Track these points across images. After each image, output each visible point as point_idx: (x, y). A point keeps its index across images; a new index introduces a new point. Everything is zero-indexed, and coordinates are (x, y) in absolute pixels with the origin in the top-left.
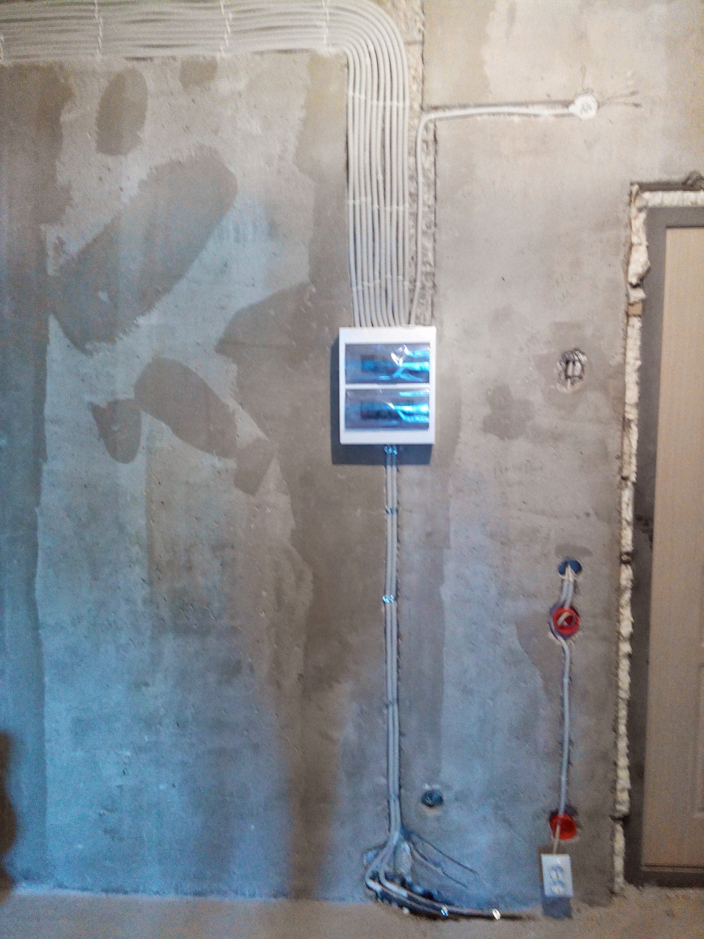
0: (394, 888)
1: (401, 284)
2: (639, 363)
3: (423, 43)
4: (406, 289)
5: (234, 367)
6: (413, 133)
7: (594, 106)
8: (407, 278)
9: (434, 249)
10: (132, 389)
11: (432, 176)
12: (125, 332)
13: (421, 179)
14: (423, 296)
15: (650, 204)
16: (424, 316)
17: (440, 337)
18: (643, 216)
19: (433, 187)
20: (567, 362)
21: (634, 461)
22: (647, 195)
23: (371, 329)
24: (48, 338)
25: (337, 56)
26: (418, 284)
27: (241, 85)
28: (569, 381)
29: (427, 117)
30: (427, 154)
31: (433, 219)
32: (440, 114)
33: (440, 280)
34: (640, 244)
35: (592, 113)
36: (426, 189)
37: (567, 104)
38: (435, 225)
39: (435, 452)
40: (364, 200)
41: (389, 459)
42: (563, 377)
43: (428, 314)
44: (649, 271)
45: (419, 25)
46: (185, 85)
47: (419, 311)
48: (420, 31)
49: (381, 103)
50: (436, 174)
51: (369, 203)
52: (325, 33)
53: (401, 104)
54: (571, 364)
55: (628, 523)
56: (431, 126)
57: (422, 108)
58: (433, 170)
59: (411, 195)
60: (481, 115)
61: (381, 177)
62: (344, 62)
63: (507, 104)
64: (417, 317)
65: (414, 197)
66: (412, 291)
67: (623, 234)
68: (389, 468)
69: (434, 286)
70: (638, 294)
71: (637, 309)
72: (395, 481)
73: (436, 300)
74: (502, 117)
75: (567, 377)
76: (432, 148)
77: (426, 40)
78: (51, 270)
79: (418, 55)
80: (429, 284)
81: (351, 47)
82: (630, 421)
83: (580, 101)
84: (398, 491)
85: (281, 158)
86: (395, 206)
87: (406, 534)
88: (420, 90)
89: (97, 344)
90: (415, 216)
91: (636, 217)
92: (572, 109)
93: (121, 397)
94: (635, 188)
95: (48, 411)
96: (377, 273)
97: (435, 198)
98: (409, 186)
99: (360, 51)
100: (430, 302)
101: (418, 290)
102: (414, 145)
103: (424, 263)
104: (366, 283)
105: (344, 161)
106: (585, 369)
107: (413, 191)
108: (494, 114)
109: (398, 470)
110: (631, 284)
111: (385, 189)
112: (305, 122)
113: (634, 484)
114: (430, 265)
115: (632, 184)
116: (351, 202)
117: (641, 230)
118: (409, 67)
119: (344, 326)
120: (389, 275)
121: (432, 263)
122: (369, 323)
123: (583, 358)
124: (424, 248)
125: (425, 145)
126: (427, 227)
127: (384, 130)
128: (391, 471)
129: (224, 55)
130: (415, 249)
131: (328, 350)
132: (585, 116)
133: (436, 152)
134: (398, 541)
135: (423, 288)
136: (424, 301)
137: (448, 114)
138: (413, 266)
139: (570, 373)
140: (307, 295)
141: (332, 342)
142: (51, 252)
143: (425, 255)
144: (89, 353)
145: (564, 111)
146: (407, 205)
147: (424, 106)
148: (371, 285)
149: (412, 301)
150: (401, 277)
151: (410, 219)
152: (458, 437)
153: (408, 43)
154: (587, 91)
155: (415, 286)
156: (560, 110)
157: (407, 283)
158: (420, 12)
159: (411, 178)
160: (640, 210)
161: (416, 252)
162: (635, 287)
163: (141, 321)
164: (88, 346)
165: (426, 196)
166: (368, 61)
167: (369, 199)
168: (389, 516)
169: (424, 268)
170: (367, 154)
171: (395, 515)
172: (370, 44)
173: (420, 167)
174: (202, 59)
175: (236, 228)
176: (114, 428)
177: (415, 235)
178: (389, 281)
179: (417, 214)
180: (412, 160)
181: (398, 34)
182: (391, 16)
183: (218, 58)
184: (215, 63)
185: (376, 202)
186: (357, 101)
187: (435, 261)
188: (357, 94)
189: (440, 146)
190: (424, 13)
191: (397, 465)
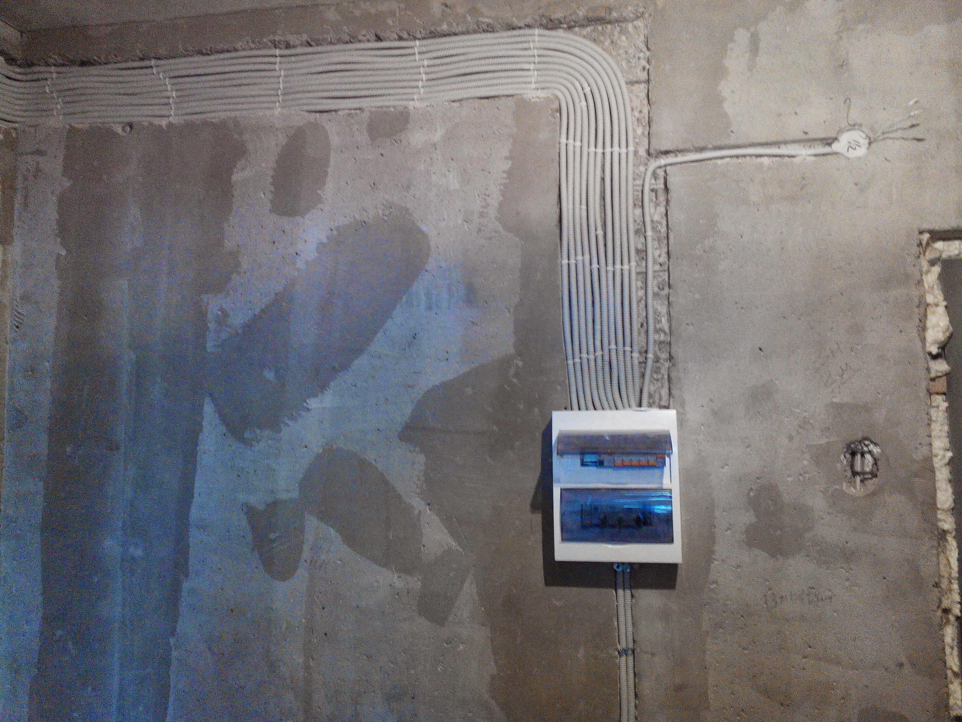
1: (628, 354)
2: (950, 454)
3: (648, 81)
4: (636, 362)
5: (422, 458)
6: (639, 182)
7: (864, 142)
8: (636, 348)
9: (669, 313)
10: (296, 486)
11: (664, 230)
12: (292, 418)
13: (649, 233)
14: (657, 370)
15: (944, 256)
16: (660, 394)
17: (681, 422)
18: (936, 269)
19: (665, 242)
20: (853, 454)
21: (956, 587)
22: (939, 245)
23: (592, 412)
24: (202, 426)
25: (548, 100)
26: (650, 355)
27: (437, 136)
28: (858, 479)
29: (654, 164)
30: (657, 205)
31: (667, 279)
32: (671, 159)
33: (678, 352)
34: (937, 305)
35: (861, 151)
36: (656, 244)
37: (829, 142)
38: (670, 286)
39: (681, 573)
40: (581, 259)
41: (620, 580)
42: (849, 474)
43: (664, 392)
44: (950, 337)
45: (644, 63)
46: (373, 138)
47: (652, 388)
48: (644, 69)
49: (600, 150)
50: (667, 225)
51: (587, 262)
52: (534, 76)
53: (624, 150)
54: (858, 457)
55: (955, 674)
56: (661, 173)
57: (649, 154)
58: (664, 223)
59: (638, 251)
60: (722, 158)
61: (600, 232)
62: (556, 106)
63: (752, 145)
64: (650, 396)
65: (642, 253)
66: (643, 363)
67: (915, 293)
68: (620, 592)
69: (671, 358)
70: (940, 367)
71: (941, 385)
72: (629, 609)
73: (673, 375)
74: (748, 158)
75: (855, 474)
76: (662, 198)
77: (652, 77)
78: (210, 347)
79: (643, 95)
80: (664, 356)
81: (565, 90)
82: (945, 532)
83: (845, 138)
84: (634, 624)
85: (481, 215)
86: (618, 266)
87: (646, 686)
88: (647, 133)
89: (258, 431)
90: (644, 275)
91: (928, 272)
92: (836, 147)
93: (284, 496)
94: (926, 236)
95: (195, 513)
96: (598, 343)
97: (668, 253)
98: (635, 242)
100: (666, 377)
101: (650, 363)
102: (640, 194)
103: (658, 331)
104: (584, 355)
105: (557, 216)
106: (879, 463)
107: (640, 246)
108: (737, 157)
109: (632, 596)
110: (930, 354)
111: (605, 245)
112: (510, 174)
113: (958, 618)
114: (665, 332)
115: (921, 233)
116: (565, 262)
117: (935, 287)
118: (632, 109)
119: (558, 409)
120: (613, 346)
121: (667, 329)
122: (590, 405)
123: (876, 450)
124: (656, 313)
125: (654, 194)
126: (659, 288)
127: (603, 179)
128: (623, 596)
129: (418, 104)
130: (644, 314)
131: (538, 436)
132: (852, 154)
133: (668, 201)
134: (636, 695)
135: (657, 360)
136: (660, 376)
137: (681, 158)
138: (643, 335)
139: (858, 468)
140: (512, 371)
141: (543, 427)
142: (212, 325)
143: (657, 321)
144: (247, 443)
145: (827, 150)
146: (633, 264)
147: (652, 151)
148: (592, 357)
149: (643, 376)
150: (628, 348)
151: (637, 280)
152: (713, 552)
153: (631, 83)
154: (853, 126)
155: (646, 358)
156: (821, 149)
157: (636, 355)
158: (644, 49)
159: (637, 232)
160: (932, 263)
161: (647, 317)
162: (935, 357)
163: (313, 403)
164: (247, 435)
165: (657, 253)
166: (584, 103)
167: (587, 257)
168: (623, 658)
169: (656, 337)
170: (584, 207)
171: (631, 658)
172: (585, 85)
173: (648, 219)
174: (392, 109)
175: (428, 294)
176: (272, 536)
177: (644, 298)
178: (613, 353)
179: (646, 273)
180: (638, 211)
181: (619, 74)
182: (610, 54)
183: (411, 108)
184: (408, 113)
185: (595, 260)
186: (571, 149)
187: (670, 327)
188: (571, 141)
189: (673, 195)
190: (648, 49)
191: (631, 588)
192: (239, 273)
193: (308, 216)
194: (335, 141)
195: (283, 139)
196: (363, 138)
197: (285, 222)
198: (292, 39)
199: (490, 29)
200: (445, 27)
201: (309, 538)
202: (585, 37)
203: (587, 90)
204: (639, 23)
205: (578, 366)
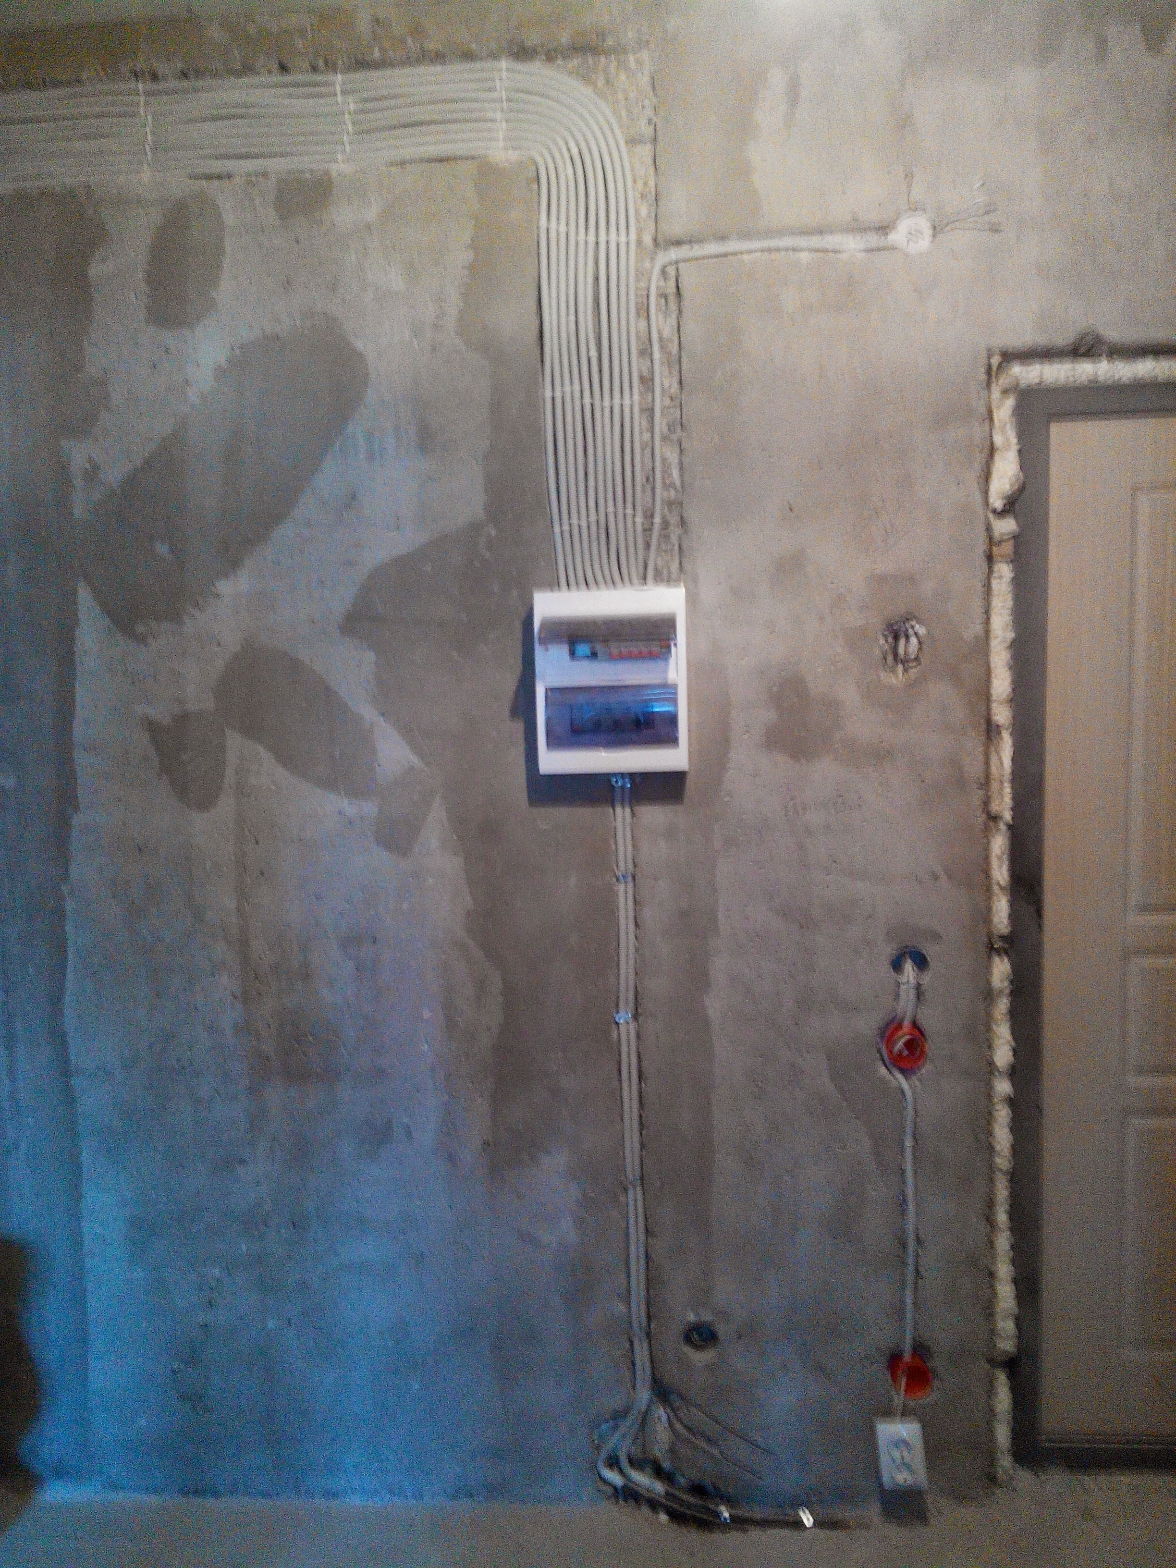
0: (642, 1479)
1: (629, 518)
2: (1011, 635)
3: (655, 140)
4: (639, 528)
5: (370, 657)
6: (643, 285)
7: (928, 232)
8: (639, 510)
9: (681, 464)
10: (211, 695)
11: (674, 349)
12: (196, 605)
13: (657, 355)
14: (665, 538)
15: (1023, 383)
16: (669, 569)
17: (691, 604)
18: (1010, 402)
19: (677, 367)
20: (896, 638)
21: (1007, 790)
22: (1016, 369)
23: (584, 590)
24: (77, 618)
25: (521, 165)
26: (657, 520)
27: (372, 214)
28: (900, 666)
29: (662, 258)
30: (666, 315)
31: (678, 416)
32: (684, 252)
33: (692, 512)
34: (1007, 447)
35: (924, 244)
36: (666, 368)
37: (884, 231)
38: (682, 426)
39: (690, 784)
40: (569, 389)
41: (618, 796)
42: (890, 660)
43: (675, 566)
44: (1022, 489)
45: (649, 112)
46: (282, 217)
47: (659, 561)
48: (650, 121)
49: (591, 239)
50: (680, 343)
51: (577, 395)
52: (501, 130)
53: (623, 237)
54: (902, 640)
55: (1002, 888)
56: (671, 271)
57: (656, 242)
58: (676, 340)
59: (642, 379)
60: (750, 252)
61: (593, 353)
62: (532, 174)
64: (657, 571)
65: (647, 381)
66: (647, 530)
67: (978, 431)
68: (619, 809)
69: (683, 522)
70: (1006, 526)
71: (1007, 548)
72: (628, 829)
73: (685, 544)
75: (897, 660)
76: (673, 306)
77: (660, 137)
78: (78, 511)
79: (648, 159)
80: (674, 520)
81: (543, 150)
82: (999, 726)
83: (904, 226)
84: (634, 846)
85: (436, 327)
86: (617, 398)
87: (647, 913)
88: (653, 215)
89: (154, 624)
90: (649, 412)
91: (999, 408)
92: (892, 238)
93: (192, 707)
94: (996, 360)
95: (78, 731)
96: (592, 506)
97: (681, 383)
98: (639, 366)
99: (557, 155)
100: (676, 547)
101: (656, 529)
102: (645, 301)
103: (667, 486)
104: (575, 521)
105: (536, 330)
106: (925, 646)
107: (645, 373)
108: (769, 250)
109: (633, 814)
110: (994, 511)
111: (600, 371)
112: (472, 268)
113: (1010, 827)
114: (675, 488)
115: (991, 354)
116: (548, 394)
117: (1008, 426)
118: (634, 180)
119: (540, 588)
120: (611, 507)
121: (678, 482)
122: (582, 582)
123: (921, 629)
124: (665, 462)
125: (663, 301)
126: (669, 430)
127: (597, 279)
128: (622, 815)
129: (343, 168)
130: (650, 464)
131: (518, 626)
132: (913, 248)
133: (680, 312)
134: (637, 925)
135: (665, 524)
136: (667, 546)
137: (697, 251)
138: (649, 493)
139: (901, 653)
140: (483, 541)
141: (523, 614)
142: (78, 482)
143: (666, 473)
144: (141, 640)
145: (880, 241)
146: (636, 397)
147: (660, 239)
148: (584, 524)
149: (648, 546)
150: (629, 511)
151: (641, 417)
152: (727, 759)
153: (632, 142)
154: (915, 209)
155: (652, 524)
156: (874, 240)
157: (639, 520)
158: (650, 94)
159: (642, 352)
160: (1005, 392)
161: (653, 468)
162: (1001, 514)
163: (224, 587)
164: (140, 629)
165: (666, 381)
166: (570, 171)
167: (577, 387)
168: (621, 887)
169: (665, 494)
170: (572, 318)
171: (630, 885)
172: (572, 144)
173: (655, 336)
174: (308, 175)
175: (369, 439)
177: (650, 442)
178: (611, 518)
179: (652, 410)
180: (643, 324)
181: (617, 129)
182: (605, 100)
183: (334, 174)
184: (330, 181)
185: (587, 393)
186: (553, 235)
187: (683, 482)
188: (553, 224)
189: (686, 303)
190: (655, 93)
191: (631, 805)
192: (108, 409)
193: (199, 328)
194: (230, 219)
195: (156, 217)
196: (270, 215)
197: (169, 338)
198: (161, 68)
199: (439, 58)
200: (377, 54)
201: (232, 759)
202: (571, 73)
203: (575, 151)
204: (645, 55)
205: (567, 535)
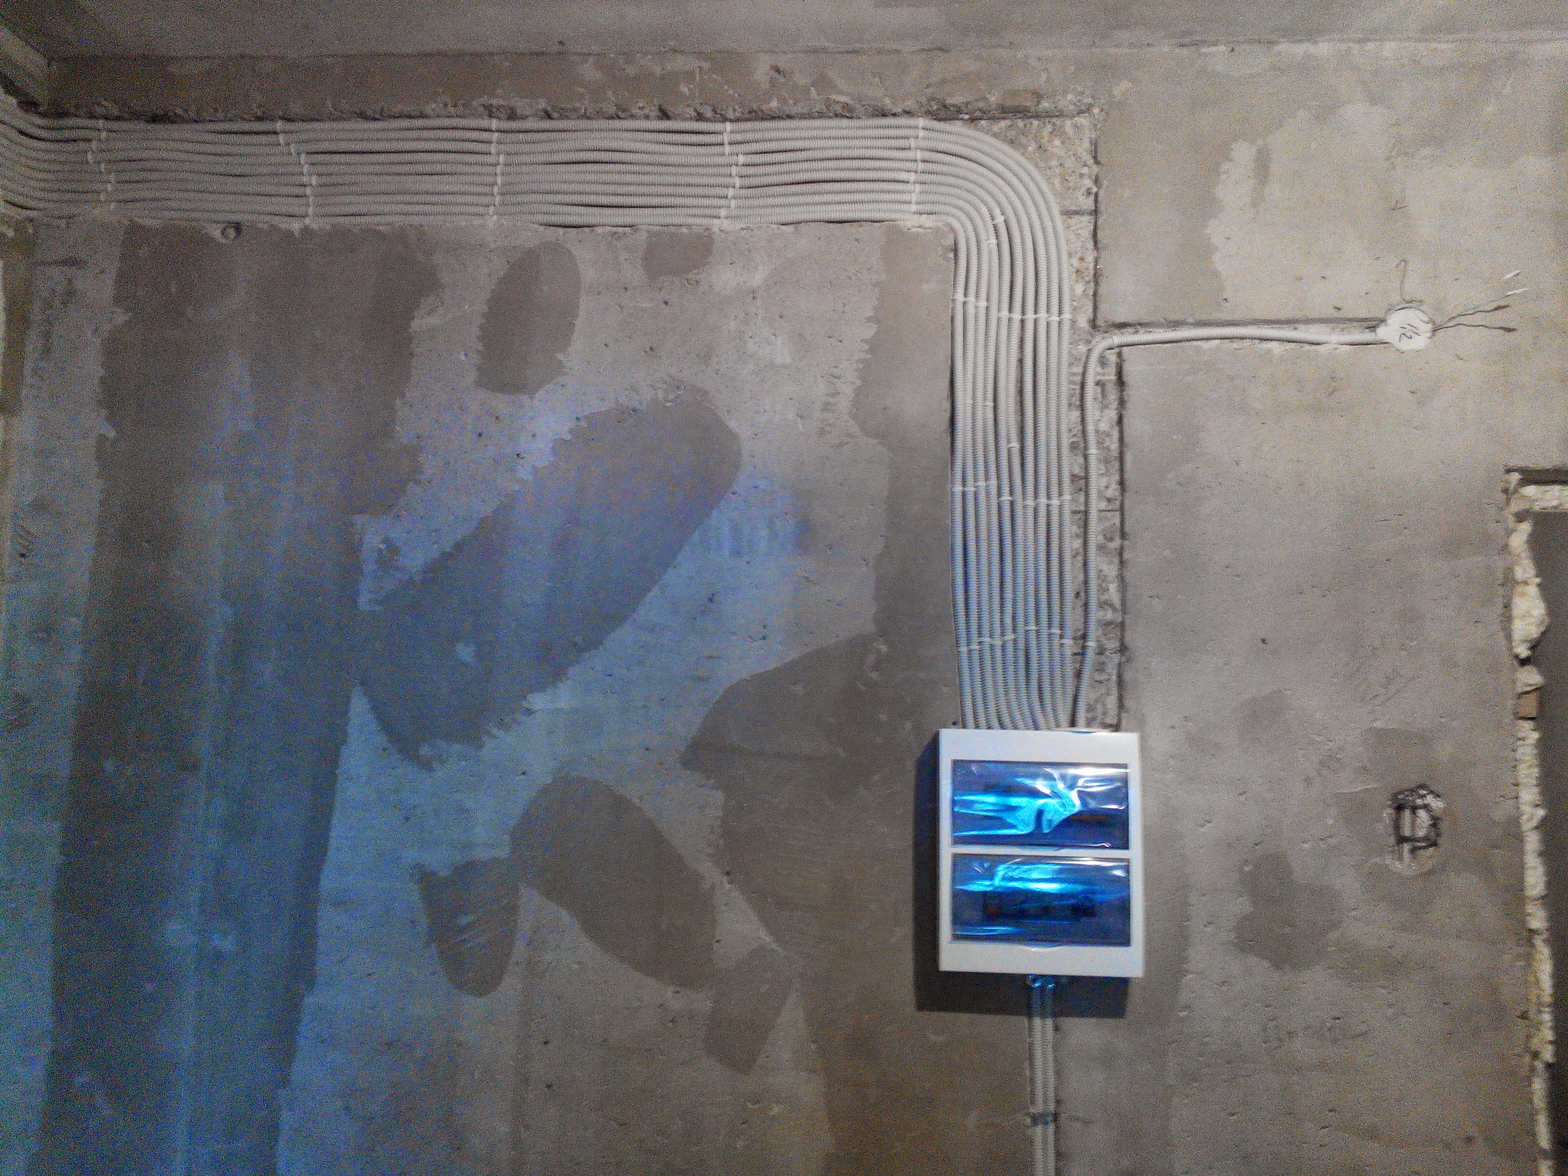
1: (1056, 642)
2: (1541, 813)
3: (1096, 212)
4: (1068, 652)
5: (719, 796)
6: (1078, 369)
7: (1425, 329)
8: (1069, 632)
9: (1121, 578)
10: (507, 837)
11: (1114, 446)
12: (501, 724)
13: (1093, 451)
14: (1100, 667)
15: (1537, 507)
16: (1104, 705)
18: (1526, 528)
19: (1117, 465)
20: (1400, 808)
21: (1548, 1017)
22: (1531, 490)
23: (997, 733)
24: (345, 733)
25: (937, 231)
26: (1091, 644)
27: (757, 279)
28: (1406, 847)
29: (1101, 343)
30: (1104, 407)
31: (1118, 524)
32: (1129, 336)
33: (1134, 639)
34: (1526, 583)
35: (1420, 342)
36: (1103, 467)
37: (1373, 324)
38: (1123, 535)
39: (1135, 997)
40: (985, 485)
41: (1036, 1000)
42: (1392, 839)
43: (1112, 702)
44: (1544, 634)
45: (1088, 183)
46: (652, 276)
47: (1093, 696)
48: (1089, 192)
49: (1017, 316)
50: (1121, 439)
51: (994, 491)
52: (915, 193)
53: (1055, 318)
54: (1407, 813)
55: (1546, 1154)
56: (1112, 357)
57: (1094, 325)
58: (1116, 434)
59: (1074, 478)
60: (1208, 339)
61: (1015, 445)
62: (950, 242)
63: (1256, 322)
64: (1090, 708)
65: (1082, 482)
66: (1082, 654)
67: (1499, 563)
68: (1037, 1021)
69: (1123, 649)
70: (1531, 677)
71: (1530, 706)
72: (1049, 1048)
73: (1128, 675)
74: (1247, 343)
75: (1402, 840)
76: (1113, 396)
77: (1102, 208)
78: (364, 601)
79: (1087, 232)
80: (1113, 645)
81: (964, 218)
82: (1532, 932)
83: (1396, 320)
84: (1058, 1073)
85: (826, 407)
86: (1043, 500)
88: (1091, 295)
89: (443, 745)
90: (1083, 518)
91: (1515, 531)
92: (1382, 333)
93: (482, 854)
94: (1515, 477)
96: (1008, 620)
97: (1122, 483)
98: (1071, 464)
100: (1114, 678)
101: (1090, 654)
102: (1080, 389)
103: (1104, 605)
104: (986, 639)
105: (947, 415)
106: (1440, 825)
107: (1077, 470)
108: (1231, 339)
109: (1057, 1029)
110: (1517, 657)
111: (1023, 466)
112: (873, 345)
114: (1112, 606)
115: (1509, 471)
116: (958, 488)
117: (1525, 554)
118: (1070, 255)
119: (950, 725)
120: (1032, 627)
121: (1118, 605)
122: (994, 721)
123: (1436, 804)
124: (1102, 578)
125: (1099, 389)
126: (1107, 538)
127: (1021, 361)
128: (1041, 1028)
129: (726, 224)
130: (1081, 576)
131: (910, 765)
132: (1407, 345)
133: (1122, 402)
135: (1101, 651)
136: (1103, 677)
137: (1144, 336)
138: (1080, 611)
139: (1406, 830)
140: (871, 659)
142: (369, 568)
143: (1103, 590)
144: (427, 765)
145: (1368, 336)
146: (1067, 497)
147: (1100, 322)
148: (998, 642)
149: (1078, 675)
150: (1056, 631)
151: (1072, 523)
152: (1185, 960)
153: (1068, 213)
154: (1410, 303)
155: (1084, 647)
156: (1360, 335)
157: (1068, 642)
158: (1091, 162)
159: (1073, 447)
160: (1521, 517)
161: (1086, 582)
162: (1524, 662)
163: (538, 701)
164: (425, 750)
165: (1104, 481)
166: (993, 241)
167: (993, 482)
168: (1039, 1129)
169: (1101, 614)
170: (990, 404)
171: (1051, 1128)
172: (997, 212)
173: (1091, 428)
174: (685, 230)
175: (736, 530)
176: (464, 921)
177: (1081, 551)
178: (1032, 636)
179: (1086, 513)
180: (1076, 414)
181: (1051, 197)
182: (1037, 166)
183: (715, 229)
184: (710, 237)
185: (1006, 489)
186: (971, 311)
187: (1123, 600)
188: (971, 299)
189: (1131, 393)
190: (1097, 162)
191: (1054, 1015)
192: (417, 482)
193: (540, 394)
194: (589, 275)
195: (500, 266)
196: (634, 273)
197: (500, 402)
198: (521, 105)
199: (847, 113)
200: (774, 104)
201: (525, 924)
202: (996, 136)
203: (1000, 220)
204: (1082, 120)
205: (976, 656)
